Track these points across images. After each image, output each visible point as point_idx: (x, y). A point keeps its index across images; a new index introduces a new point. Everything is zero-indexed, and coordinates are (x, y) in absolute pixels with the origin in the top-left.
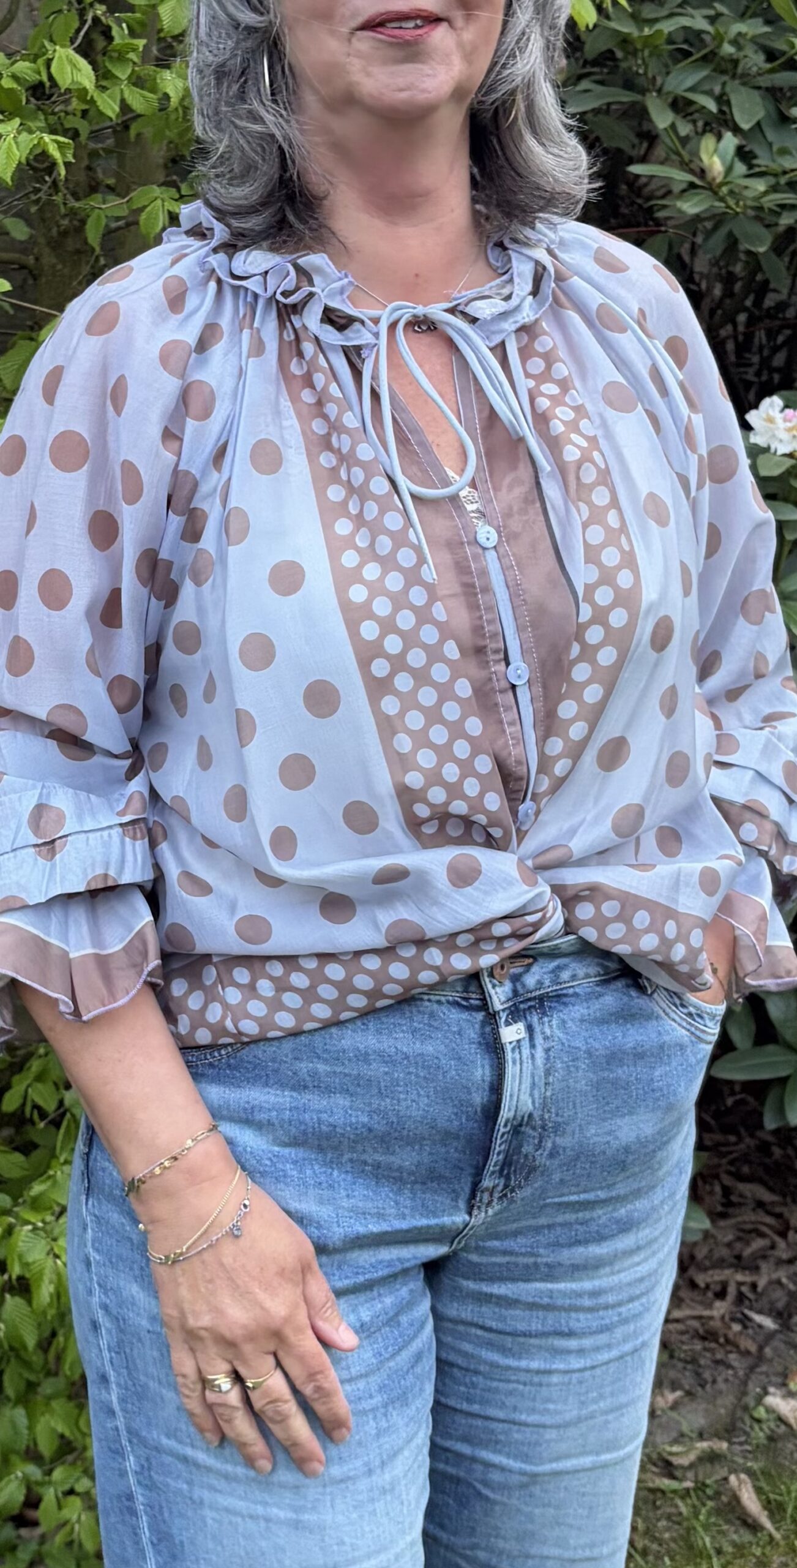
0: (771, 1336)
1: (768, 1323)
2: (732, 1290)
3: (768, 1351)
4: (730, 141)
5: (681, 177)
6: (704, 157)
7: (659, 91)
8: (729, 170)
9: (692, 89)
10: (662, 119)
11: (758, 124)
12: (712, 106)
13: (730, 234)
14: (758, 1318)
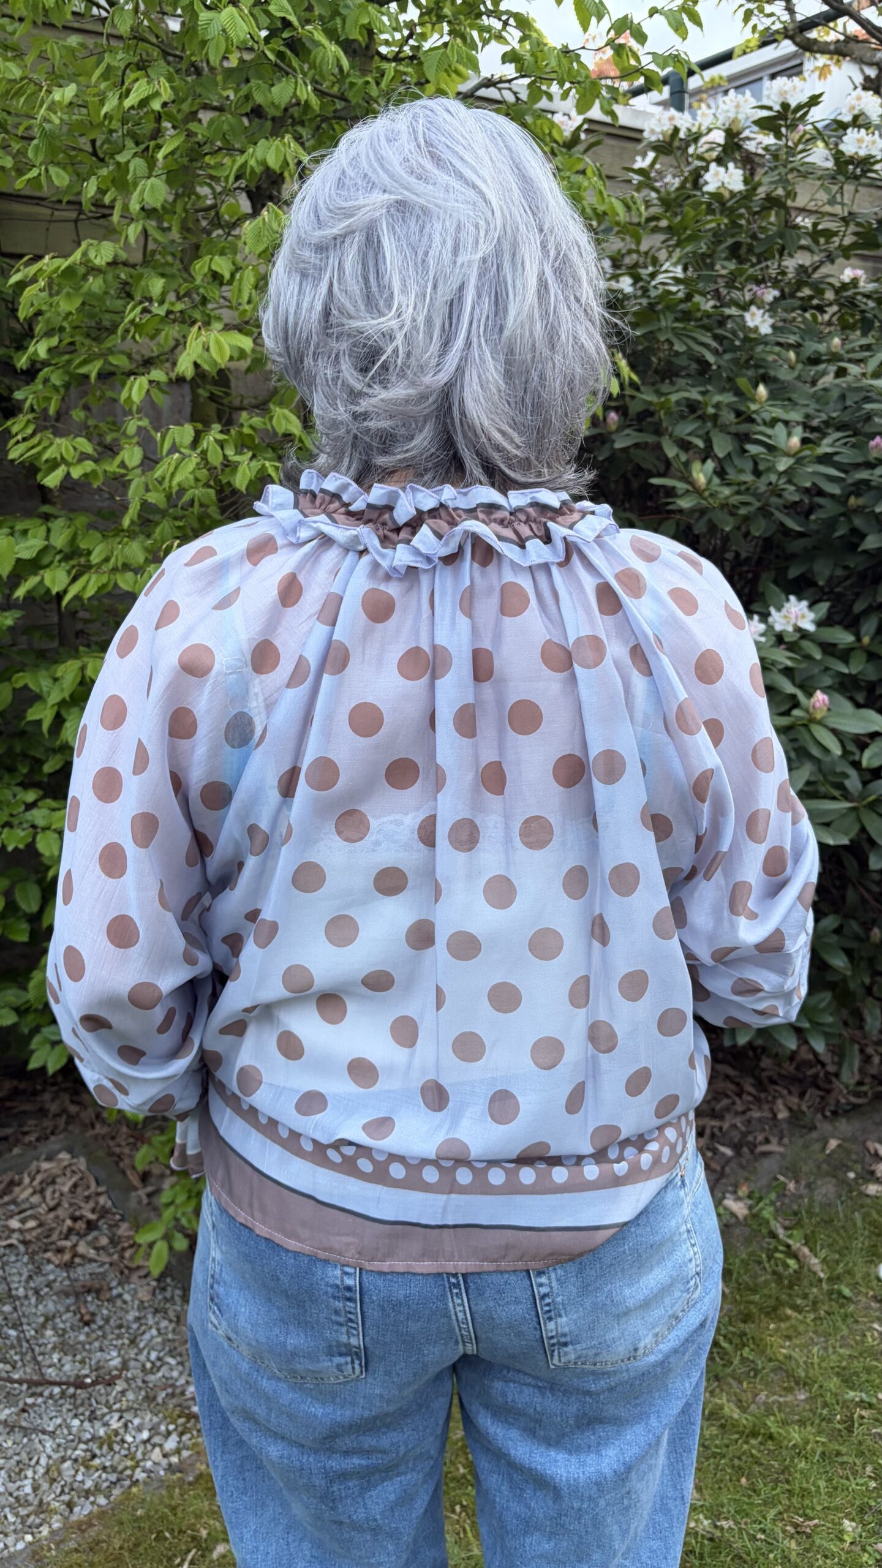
0: (728, 1160)
1: (728, 1152)
2: (708, 1132)
3: (727, 1169)
4: (710, 465)
5: (681, 486)
6: (695, 474)
7: (671, 436)
8: (709, 482)
9: (690, 434)
10: (671, 451)
11: (729, 454)
12: (701, 444)
13: (710, 520)
14: (723, 1149)
